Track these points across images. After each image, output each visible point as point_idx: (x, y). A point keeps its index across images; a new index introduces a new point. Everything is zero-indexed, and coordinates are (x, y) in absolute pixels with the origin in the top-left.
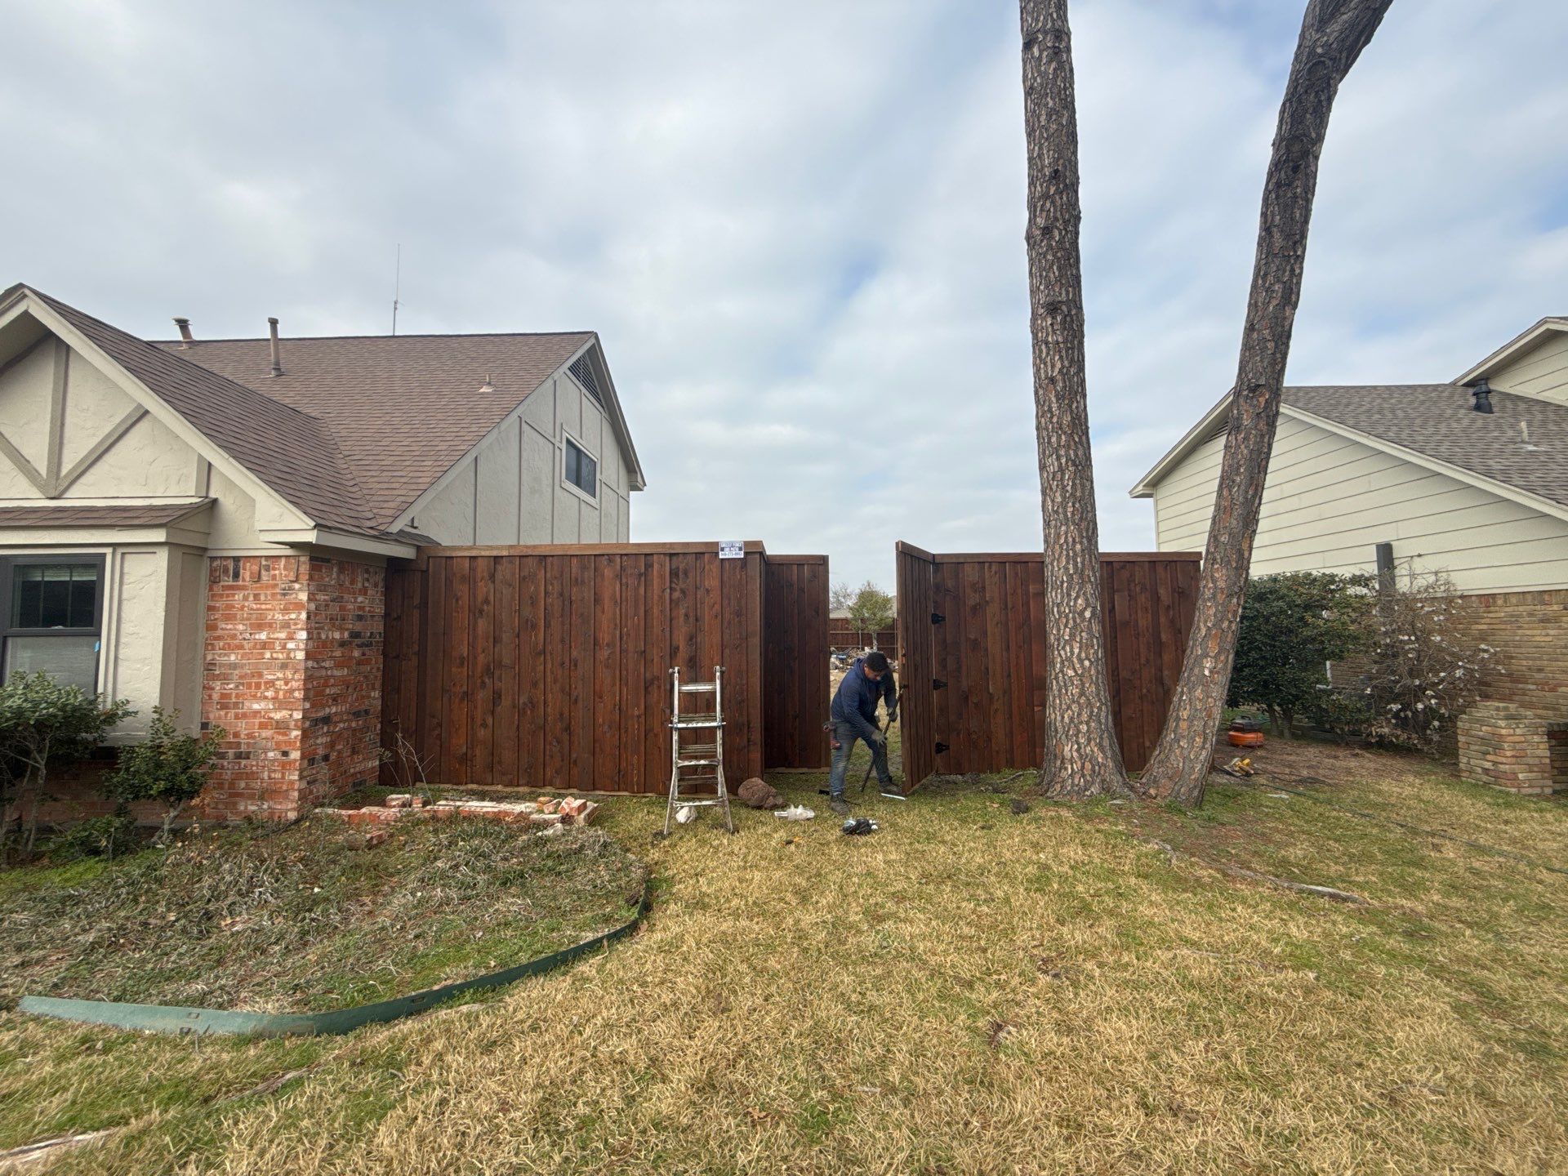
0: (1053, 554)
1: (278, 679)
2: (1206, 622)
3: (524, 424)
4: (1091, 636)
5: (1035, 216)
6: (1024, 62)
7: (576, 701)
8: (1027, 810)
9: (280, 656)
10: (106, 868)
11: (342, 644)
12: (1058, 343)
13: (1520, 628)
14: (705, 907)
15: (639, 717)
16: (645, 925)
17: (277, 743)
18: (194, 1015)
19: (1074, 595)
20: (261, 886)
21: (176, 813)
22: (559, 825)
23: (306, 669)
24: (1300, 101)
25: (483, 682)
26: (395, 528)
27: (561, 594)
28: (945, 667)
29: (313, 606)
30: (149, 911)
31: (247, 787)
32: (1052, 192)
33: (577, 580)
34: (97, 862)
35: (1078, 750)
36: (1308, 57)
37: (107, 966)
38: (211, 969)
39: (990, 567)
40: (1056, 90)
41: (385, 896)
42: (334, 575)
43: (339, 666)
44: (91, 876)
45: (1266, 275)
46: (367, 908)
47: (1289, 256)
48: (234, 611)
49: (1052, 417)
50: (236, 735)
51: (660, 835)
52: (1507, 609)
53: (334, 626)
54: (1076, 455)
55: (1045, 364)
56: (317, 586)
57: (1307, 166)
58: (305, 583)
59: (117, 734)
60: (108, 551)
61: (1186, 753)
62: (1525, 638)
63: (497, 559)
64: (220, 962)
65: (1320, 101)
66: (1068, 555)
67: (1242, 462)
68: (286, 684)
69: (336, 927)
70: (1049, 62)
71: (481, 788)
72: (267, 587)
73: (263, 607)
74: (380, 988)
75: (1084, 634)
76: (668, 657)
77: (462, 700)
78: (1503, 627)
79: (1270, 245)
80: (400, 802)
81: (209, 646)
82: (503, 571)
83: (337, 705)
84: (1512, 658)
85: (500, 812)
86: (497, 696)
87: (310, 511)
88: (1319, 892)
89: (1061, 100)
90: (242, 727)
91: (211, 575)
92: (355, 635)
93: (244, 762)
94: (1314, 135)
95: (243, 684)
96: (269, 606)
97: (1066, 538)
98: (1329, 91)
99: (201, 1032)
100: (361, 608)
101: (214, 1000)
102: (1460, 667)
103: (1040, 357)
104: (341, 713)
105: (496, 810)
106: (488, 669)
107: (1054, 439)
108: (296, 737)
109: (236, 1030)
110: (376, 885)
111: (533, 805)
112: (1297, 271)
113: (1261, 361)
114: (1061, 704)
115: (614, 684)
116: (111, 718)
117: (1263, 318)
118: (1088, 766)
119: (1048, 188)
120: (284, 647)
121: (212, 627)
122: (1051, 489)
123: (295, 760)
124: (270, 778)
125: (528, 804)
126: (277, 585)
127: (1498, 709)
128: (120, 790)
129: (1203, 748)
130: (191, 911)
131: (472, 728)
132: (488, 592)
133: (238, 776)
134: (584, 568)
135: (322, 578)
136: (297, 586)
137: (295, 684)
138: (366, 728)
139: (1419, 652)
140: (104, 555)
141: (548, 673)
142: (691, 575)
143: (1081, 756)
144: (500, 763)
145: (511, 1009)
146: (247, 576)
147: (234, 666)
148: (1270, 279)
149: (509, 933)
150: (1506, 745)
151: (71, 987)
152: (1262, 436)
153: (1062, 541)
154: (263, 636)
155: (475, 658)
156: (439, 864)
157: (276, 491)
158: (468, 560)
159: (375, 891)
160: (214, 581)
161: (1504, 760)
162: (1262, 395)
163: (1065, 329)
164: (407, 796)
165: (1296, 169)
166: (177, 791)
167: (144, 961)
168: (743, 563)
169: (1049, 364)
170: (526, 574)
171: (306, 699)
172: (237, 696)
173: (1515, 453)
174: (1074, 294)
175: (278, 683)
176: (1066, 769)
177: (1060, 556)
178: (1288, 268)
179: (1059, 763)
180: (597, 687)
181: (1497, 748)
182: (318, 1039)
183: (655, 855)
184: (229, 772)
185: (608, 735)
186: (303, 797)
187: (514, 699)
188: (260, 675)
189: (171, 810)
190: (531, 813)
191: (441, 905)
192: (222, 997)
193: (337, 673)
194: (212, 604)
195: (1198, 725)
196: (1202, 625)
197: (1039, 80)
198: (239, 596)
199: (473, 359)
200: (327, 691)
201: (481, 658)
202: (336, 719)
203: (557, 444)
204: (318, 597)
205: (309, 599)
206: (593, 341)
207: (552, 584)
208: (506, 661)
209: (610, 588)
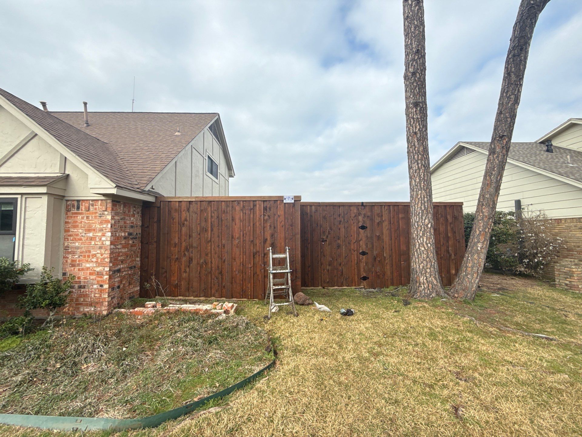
0: (415, 202)
1: (98, 253)
2: (479, 229)
3: (193, 149)
4: (431, 235)
5: (409, 68)
6: (404, 6)
7: (224, 261)
8: (409, 304)
9: (99, 243)
10: (21, 340)
11: (125, 238)
12: (418, 118)
13: (571, 231)
14: (300, 352)
15: (251, 268)
16: (278, 362)
17: (98, 281)
18: (79, 421)
19: (424, 218)
20: (98, 348)
21: (53, 314)
22: (224, 315)
23: (111, 249)
24: (524, 22)
25: (185, 254)
26: (148, 188)
27: (218, 217)
28: (367, 246)
29: (113, 222)
30: (46, 363)
31: (84, 301)
32: (416, 58)
33: (224, 211)
34: (17, 338)
35: (426, 279)
36: (527, 5)
37: (29, 393)
38: (82, 393)
39: (384, 207)
40: (418, 18)
41: (157, 351)
42: (122, 209)
43: (124, 247)
44: (15, 345)
45: (507, 92)
46: (149, 357)
47: (518, 84)
48: (77, 224)
49: (415, 148)
50: (79, 278)
51: (266, 317)
52: (566, 224)
53: (121, 230)
54: (425, 163)
55: (412, 127)
56: (115, 214)
57: (526, 49)
58: (110, 211)
59: (23, 279)
60: (19, 197)
61: (470, 280)
62: (573, 235)
63: (190, 202)
64: (86, 389)
65: (532, 22)
66: (422, 202)
67: (496, 166)
68: (102, 255)
69: (138, 368)
70: (416, 6)
71: (184, 298)
72: (93, 213)
73: (91, 222)
74: (168, 400)
75: (428, 234)
76: (263, 243)
77: (176, 261)
78: (565, 231)
79: (510, 80)
80: (152, 305)
81: (66, 239)
82: (193, 207)
83: (123, 264)
84: (567, 242)
85: (197, 309)
86: (191, 260)
87: (113, 180)
88: (541, 337)
89: (420, 21)
90: (82, 274)
91: (67, 208)
92: (130, 234)
93: (82, 290)
94: (529, 36)
95: (82, 256)
96: (93, 222)
97: (421, 195)
98: (535, 19)
99: (83, 429)
100: (132, 223)
101: (87, 411)
102: (551, 246)
103: (410, 124)
104: (124, 268)
105: (195, 308)
106: (187, 248)
107: (416, 157)
108: (106, 279)
109: (101, 428)
110: (151, 346)
111: (210, 306)
112: (520, 90)
113: (505, 126)
114: (419, 261)
115: (240, 254)
116: (22, 272)
117: (506, 109)
118: (430, 285)
119: (414, 56)
120: (100, 240)
121: (67, 231)
122: (414, 176)
123: (106, 289)
124: (95, 296)
125: (208, 305)
126: (97, 212)
127: (571, 261)
128: (27, 304)
129: (477, 278)
130: (67, 362)
131: (180, 273)
132: (186, 216)
133: (80, 296)
134: (227, 206)
135: (117, 209)
136: (106, 213)
137: (105, 256)
138: (135, 274)
139: (535, 240)
140: (17, 198)
141: (213, 250)
142: (272, 209)
143: (427, 282)
144: (192, 287)
145: (235, 410)
146: (83, 208)
147: (78, 248)
148: (510, 93)
149: (220, 368)
150: (575, 275)
151: (12, 406)
152: (504, 156)
153: (419, 197)
154: (91, 235)
155: (181, 244)
156: (178, 335)
157: (98, 171)
158: (178, 203)
159: (151, 348)
160: (68, 210)
161: (574, 280)
162: (505, 139)
163: (421, 113)
164: (154, 302)
165: (521, 49)
166: (54, 304)
167: (47, 390)
168: (294, 204)
169: (414, 127)
170: (203, 208)
171: (111, 262)
172: (79, 261)
173: (567, 167)
174: (424, 99)
175: (98, 255)
176: (421, 287)
177: (418, 203)
178: (517, 89)
179: (418, 284)
180: (233, 255)
181: (571, 276)
182: (144, 431)
183: (267, 327)
184: (76, 294)
185: (238, 275)
186: (109, 305)
187: (198, 261)
188: (90, 252)
189: (51, 312)
190: (211, 310)
191: (184, 355)
192: (90, 409)
193: (123, 250)
194: (67, 220)
195: (475, 269)
196: (477, 230)
197: (411, 13)
198: (80, 217)
199: (170, 122)
200: (119, 258)
201: (184, 244)
202: (123, 270)
203: (205, 157)
204: (115, 218)
205: (112, 219)
206: (217, 117)
207: (214, 213)
208: (195, 245)
209: (238, 215)
